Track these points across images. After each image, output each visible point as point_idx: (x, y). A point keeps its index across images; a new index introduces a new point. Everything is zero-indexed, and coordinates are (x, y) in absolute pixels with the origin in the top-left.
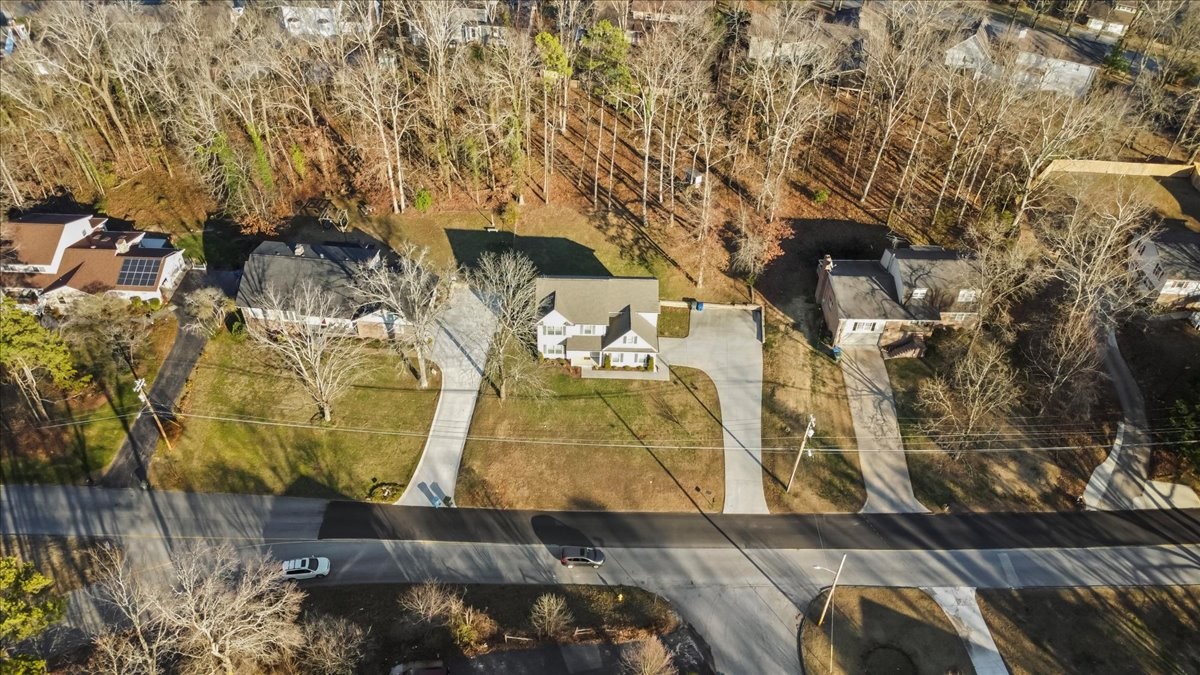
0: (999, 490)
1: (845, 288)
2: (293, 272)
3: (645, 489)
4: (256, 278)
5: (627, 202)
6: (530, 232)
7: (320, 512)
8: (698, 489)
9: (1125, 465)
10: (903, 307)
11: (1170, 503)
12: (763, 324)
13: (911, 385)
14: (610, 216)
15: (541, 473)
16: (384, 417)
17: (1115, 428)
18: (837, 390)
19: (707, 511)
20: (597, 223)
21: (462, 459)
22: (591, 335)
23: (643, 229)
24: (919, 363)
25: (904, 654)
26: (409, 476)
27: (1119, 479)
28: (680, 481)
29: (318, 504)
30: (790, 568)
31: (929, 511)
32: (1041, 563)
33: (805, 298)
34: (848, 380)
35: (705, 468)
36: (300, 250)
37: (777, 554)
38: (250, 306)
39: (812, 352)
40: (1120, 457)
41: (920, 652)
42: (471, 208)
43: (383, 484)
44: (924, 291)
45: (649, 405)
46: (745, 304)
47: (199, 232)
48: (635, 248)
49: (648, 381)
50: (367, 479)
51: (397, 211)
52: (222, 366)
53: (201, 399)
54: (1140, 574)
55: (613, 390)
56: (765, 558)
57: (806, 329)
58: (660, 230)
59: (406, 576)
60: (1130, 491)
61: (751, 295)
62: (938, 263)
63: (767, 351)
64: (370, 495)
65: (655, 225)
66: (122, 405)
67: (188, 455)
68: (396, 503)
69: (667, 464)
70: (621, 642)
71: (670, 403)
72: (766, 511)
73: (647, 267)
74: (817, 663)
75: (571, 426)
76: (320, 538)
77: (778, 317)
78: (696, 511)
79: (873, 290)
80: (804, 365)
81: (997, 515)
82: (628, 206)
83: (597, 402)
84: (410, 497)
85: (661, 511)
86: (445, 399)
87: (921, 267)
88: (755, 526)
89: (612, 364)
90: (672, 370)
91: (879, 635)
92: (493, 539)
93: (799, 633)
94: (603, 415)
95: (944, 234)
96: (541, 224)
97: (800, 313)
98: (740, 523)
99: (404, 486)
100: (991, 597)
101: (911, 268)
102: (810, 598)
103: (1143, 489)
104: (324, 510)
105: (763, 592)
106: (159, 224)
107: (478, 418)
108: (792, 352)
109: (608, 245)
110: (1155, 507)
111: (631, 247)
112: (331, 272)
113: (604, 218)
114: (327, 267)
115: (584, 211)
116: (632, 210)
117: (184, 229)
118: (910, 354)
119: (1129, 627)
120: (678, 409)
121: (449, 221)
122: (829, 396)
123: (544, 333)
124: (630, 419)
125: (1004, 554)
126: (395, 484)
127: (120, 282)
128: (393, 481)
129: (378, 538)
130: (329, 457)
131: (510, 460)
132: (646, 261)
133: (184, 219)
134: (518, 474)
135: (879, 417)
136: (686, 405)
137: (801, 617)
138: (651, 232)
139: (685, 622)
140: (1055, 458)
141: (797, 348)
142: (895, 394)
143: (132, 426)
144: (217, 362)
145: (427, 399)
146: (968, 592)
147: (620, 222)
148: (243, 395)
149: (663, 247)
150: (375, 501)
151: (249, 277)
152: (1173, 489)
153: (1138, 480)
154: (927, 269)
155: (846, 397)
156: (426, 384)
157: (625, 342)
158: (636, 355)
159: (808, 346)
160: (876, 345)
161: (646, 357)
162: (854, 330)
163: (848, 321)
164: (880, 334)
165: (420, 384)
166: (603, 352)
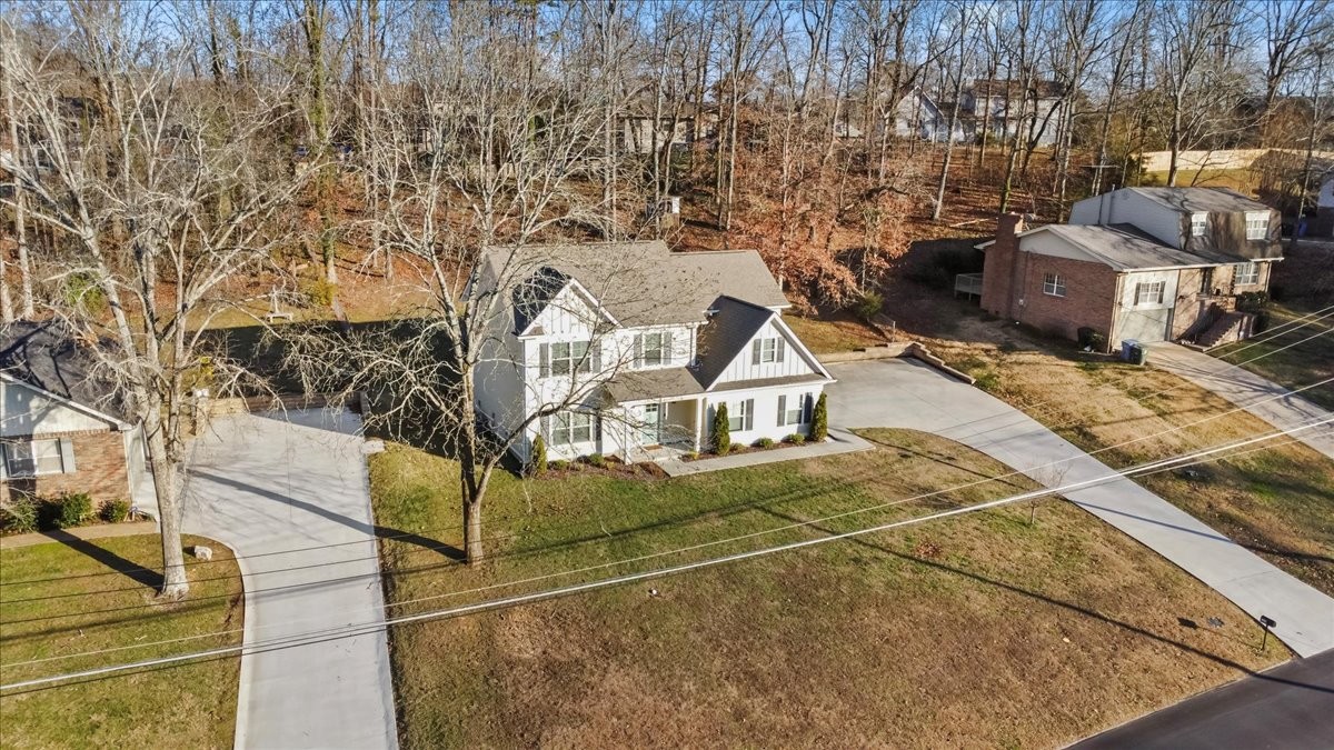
8: (1186, 622)
10: (1187, 251)
12: (944, 365)
18: (1203, 400)
19: (1265, 667)
22: (662, 366)
33: (974, 317)
34: (1203, 384)
39: (1082, 368)
44: (1203, 218)
46: (880, 346)
49: (828, 459)
57: (1030, 346)
71: (921, 483)
77: (961, 349)
79: (1126, 239)
80: (1093, 386)
83: (753, 515)
89: (733, 438)
90: (862, 434)
97: (996, 336)
108: (1045, 378)
118: (1232, 337)
120: (951, 490)
122: (1199, 410)
123: (543, 374)
136: (957, 480)
141: (1048, 370)
142: (1289, 388)
155: (1230, 405)
156: (180, 582)
157: (756, 360)
158: (782, 400)
159: (1064, 362)
160: (1166, 340)
161: (804, 402)
162: (1136, 303)
163: (1128, 283)
164: (1170, 310)
165: (159, 590)
166: (704, 401)
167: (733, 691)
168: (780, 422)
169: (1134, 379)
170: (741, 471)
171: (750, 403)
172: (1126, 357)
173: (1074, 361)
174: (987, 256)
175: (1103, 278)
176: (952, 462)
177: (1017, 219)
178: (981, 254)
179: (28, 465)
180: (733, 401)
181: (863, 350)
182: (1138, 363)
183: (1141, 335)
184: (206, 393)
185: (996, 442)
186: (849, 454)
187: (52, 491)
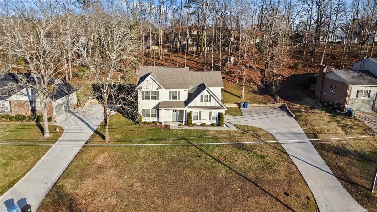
1: (344, 74)
3: (235, 194)
8: (286, 194)
12: (289, 110)
18: (365, 130)
21: (58, 179)
22: (177, 100)
28: (267, 188)
39: (331, 116)
46: (274, 103)
49: (220, 130)
57: (320, 108)
61: (277, 100)
63: (300, 119)
69: (251, 177)
77: (297, 107)
79: (361, 75)
80: (331, 121)
89: (193, 122)
90: (237, 126)
123: (143, 99)
124: (210, 150)
156: (47, 134)
157: (202, 101)
158: (210, 113)
159: (326, 114)
160: (372, 110)
161: (218, 114)
162: (357, 96)
163: (353, 90)
164: (374, 100)
166: (186, 110)
167: (134, 180)
168: (210, 119)
171: (200, 113)
172: (348, 114)
173: (329, 113)
174: (318, 79)
175: (343, 88)
176: (259, 138)
177: (325, 67)
178: (316, 78)
179: (35, 107)
180: (194, 112)
181: (267, 104)
182: (351, 116)
183: (360, 107)
184: (91, 98)
185: (281, 134)
186: (226, 130)
187: (39, 113)
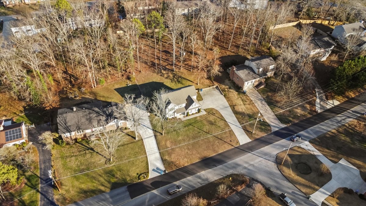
0: (299, 115)
1: (242, 74)
2: (76, 117)
3: (217, 146)
4: (63, 123)
5: (166, 66)
6: (141, 83)
7: (126, 191)
8: (231, 141)
9: (321, 100)
10: (258, 75)
11: (334, 105)
12: (221, 90)
13: (266, 95)
14: (162, 71)
15: (187, 153)
16: (129, 154)
17: (315, 91)
18: (250, 102)
19: (236, 146)
20: (160, 75)
21: (161, 157)
23: (174, 73)
24: (265, 89)
25: (304, 163)
26: (148, 169)
27: (322, 103)
28: (225, 141)
29: (124, 189)
30: (265, 153)
31: (286, 126)
32: (318, 129)
33: (228, 79)
34: (252, 99)
35: (229, 134)
36: (75, 109)
37: (260, 151)
38: (65, 133)
39: (238, 94)
40: (319, 98)
41: (307, 162)
42: (118, 80)
43: (141, 174)
44: (262, 69)
45: (205, 122)
46: (213, 86)
47: (23, 114)
48: (175, 79)
49: (201, 116)
50: (135, 175)
51: (94, 88)
52: (62, 158)
53: (61, 171)
54: (338, 124)
55: (193, 121)
56: (257, 153)
57: (233, 88)
58: (179, 71)
59: (167, 199)
60: (325, 105)
61: (213, 83)
62: (262, 60)
63: (226, 97)
64: (139, 179)
65: (177, 70)
66: (32, 184)
67: (68, 191)
68: (149, 178)
69: (219, 137)
70: (240, 190)
71: (210, 120)
72: (251, 141)
73: (181, 83)
74: (287, 174)
75: (188, 136)
76: (132, 199)
77: (224, 87)
78: (233, 147)
79: (249, 72)
80: (238, 98)
81: (301, 121)
82: (166, 67)
83: (191, 127)
84: (152, 175)
85: (225, 150)
86: (146, 142)
87: (259, 63)
88: (250, 145)
89: (189, 114)
90: (205, 110)
91: (296, 161)
92: (185, 177)
93: (278, 169)
94: (194, 130)
95: (254, 53)
96: (143, 79)
97: (229, 84)
98: (246, 146)
99: (148, 172)
100: (312, 142)
101: (256, 64)
102: (275, 159)
103: (327, 104)
104: (127, 189)
105: (263, 162)
106: (6, 116)
107: (159, 143)
108: (233, 95)
109: (166, 80)
110: (331, 107)
111: (173, 79)
112: (90, 113)
113: (161, 72)
114: (88, 112)
115: (154, 72)
116: (168, 68)
117: (16, 115)
118: (262, 87)
119: (343, 137)
120: (213, 121)
121: (113, 86)
122: (249, 104)
123: (168, 111)
124: (202, 128)
125: (309, 130)
126: (145, 173)
127: (7, 140)
128: (144, 172)
129: (150, 191)
130: (119, 173)
131: (176, 152)
132: (180, 82)
133: (14, 112)
134: (181, 156)
135: (263, 106)
136: (214, 119)
137: (276, 164)
138: (177, 73)
139: (250, 178)
140: (307, 103)
141: (233, 94)
142: (264, 99)
143: (40, 190)
144: (59, 156)
145: (140, 143)
146: (307, 143)
147: (166, 73)
148: (76, 163)
149: (183, 76)
150: (142, 180)
151: (61, 124)
152: (333, 102)
153: (325, 102)
154: (260, 63)
155: (253, 103)
156: (137, 139)
157: (193, 106)
159: (236, 92)
160: (253, 87)
161: (198, 109)
162: (248, 84)
165: (135, 140)
166: (186, 112)
167: (187, 150)
168: (195, 111)
169: (244, 98)
170: (190, 119)
171: (192, 110)
186: (203, 115)
